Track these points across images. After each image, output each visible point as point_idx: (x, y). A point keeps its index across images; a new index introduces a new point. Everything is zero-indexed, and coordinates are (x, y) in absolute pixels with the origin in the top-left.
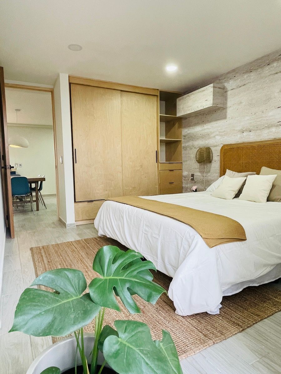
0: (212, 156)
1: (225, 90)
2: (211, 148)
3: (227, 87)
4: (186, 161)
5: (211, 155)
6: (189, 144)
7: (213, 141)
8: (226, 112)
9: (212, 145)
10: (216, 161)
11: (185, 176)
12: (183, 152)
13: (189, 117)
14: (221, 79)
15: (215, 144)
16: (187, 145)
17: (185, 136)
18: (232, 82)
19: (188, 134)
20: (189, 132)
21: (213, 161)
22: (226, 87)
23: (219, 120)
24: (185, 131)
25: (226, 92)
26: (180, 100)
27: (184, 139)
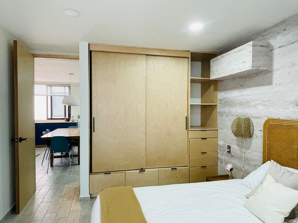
0: (253, 130)
1: (270, 49)
2: (252, 119)
3: (273, 44)
4: (222, 129)
5: (251, 128)
6: (226, 110)
7: (254, 110)
8: (272, 76)
9: (252, 116)
10: (258, 137)
11: (220, 146)
12: (219, 118)
13: (225, 80)
14: (265, 35)
15: (257, 115)
16: (223, 110)
17: (220, 100)
18: (280, 37)
19: (225, 98)
20: (225, 96)
21: (254, 136)
22: (271, 44)
23: (262, 86)
24: (221, 95)
25: (272, 50)
26: (214, 61)
27: (220, 103)
